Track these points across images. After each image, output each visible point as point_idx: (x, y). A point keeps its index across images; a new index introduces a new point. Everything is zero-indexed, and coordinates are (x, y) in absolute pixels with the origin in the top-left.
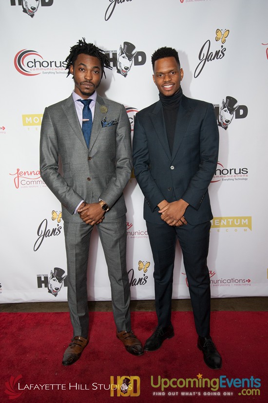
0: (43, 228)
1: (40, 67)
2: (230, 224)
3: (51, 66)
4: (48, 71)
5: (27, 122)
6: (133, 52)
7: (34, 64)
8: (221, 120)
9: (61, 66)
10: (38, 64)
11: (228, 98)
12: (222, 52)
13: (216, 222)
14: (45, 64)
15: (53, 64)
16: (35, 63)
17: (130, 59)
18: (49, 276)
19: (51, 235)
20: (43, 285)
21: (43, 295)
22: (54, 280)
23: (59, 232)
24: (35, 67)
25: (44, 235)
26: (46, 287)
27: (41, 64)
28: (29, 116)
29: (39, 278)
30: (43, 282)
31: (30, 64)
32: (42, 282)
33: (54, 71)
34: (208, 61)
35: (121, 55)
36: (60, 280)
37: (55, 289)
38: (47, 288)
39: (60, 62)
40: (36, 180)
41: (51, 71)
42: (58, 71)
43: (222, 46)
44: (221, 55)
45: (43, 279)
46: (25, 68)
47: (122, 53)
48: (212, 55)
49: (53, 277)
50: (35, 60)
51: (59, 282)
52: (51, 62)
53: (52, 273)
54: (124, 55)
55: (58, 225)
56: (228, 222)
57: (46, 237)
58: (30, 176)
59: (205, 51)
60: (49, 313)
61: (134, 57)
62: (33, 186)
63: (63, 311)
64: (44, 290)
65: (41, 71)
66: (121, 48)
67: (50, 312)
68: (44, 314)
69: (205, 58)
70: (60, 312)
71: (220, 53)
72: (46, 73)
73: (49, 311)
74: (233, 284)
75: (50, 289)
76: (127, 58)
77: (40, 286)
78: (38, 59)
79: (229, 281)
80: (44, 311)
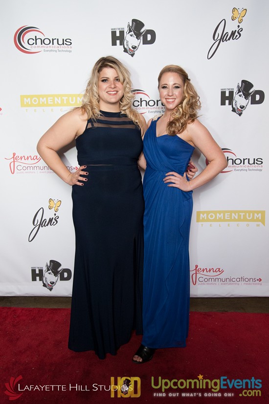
0: (39, 218)
1: (42, 44)
2: (242, 218)
3: (53, 44)
4: (50, 49)
5: (25, 103)
6: (142, 30)
7: (34, 42)
8: (236, 105)
9: (63, 44)
10: (39, 41)
11: (243, 81)
12: (238, 32)
13: (226, 216)
14: (47, 42)
15: (55, 41)
16: (36, 40)
17: (138, 38)
18: (45, 269)
19: (47, 225)
20: (38, 278)
21: (37, 289)
22: (49, 273)
23: (55, 222)
24: (36, 44)
25: (40, 225)
26: (40, 280)
27: (43, 42)
28: (27, 97)
29: (33, 271)
30: (38, 275)
31: (31, 42)
32: (36, 275)
33: (56, 49)
34: (223, 42)
35: (129, 33)
36: (56, 274)
37: (50, 283)
38: (42, 282)
39: (63, 40)
40: (33, 166)
41: (53, 49)
42: (60, 49)
43: (239, 26)
44: (237, 36)
45: (37, 272)
46: (26, 45)
47: (130, 31)
48: (228, 35)
49: (48, 270)
50: (36, 37)
51: (54, 275)
52: (53, 40)
53: (47, 265)
54: (132, 33)
55: (55, 214)
56: (239, 216)
57: (42, 227)
58: (26, 161)
59: (220, 31)
60: (45, 309)
61: (143, 35)
62: (30, 172)
63: (59, 308)
64: (38, 283)
65: (42, 49)
66: (129, 25)
67: (46, 307)
68: (39, 310)
69: (219, 38)
70: (56, 308)
71: (236, 34)
72: (47, 51)
73: (44, 307)
74: (243, 283)
75: (45, 282)
76: (135, 37)
77: (34, 279)
78: (39, 35)
79: (238, 280)
80: (39, 306)
